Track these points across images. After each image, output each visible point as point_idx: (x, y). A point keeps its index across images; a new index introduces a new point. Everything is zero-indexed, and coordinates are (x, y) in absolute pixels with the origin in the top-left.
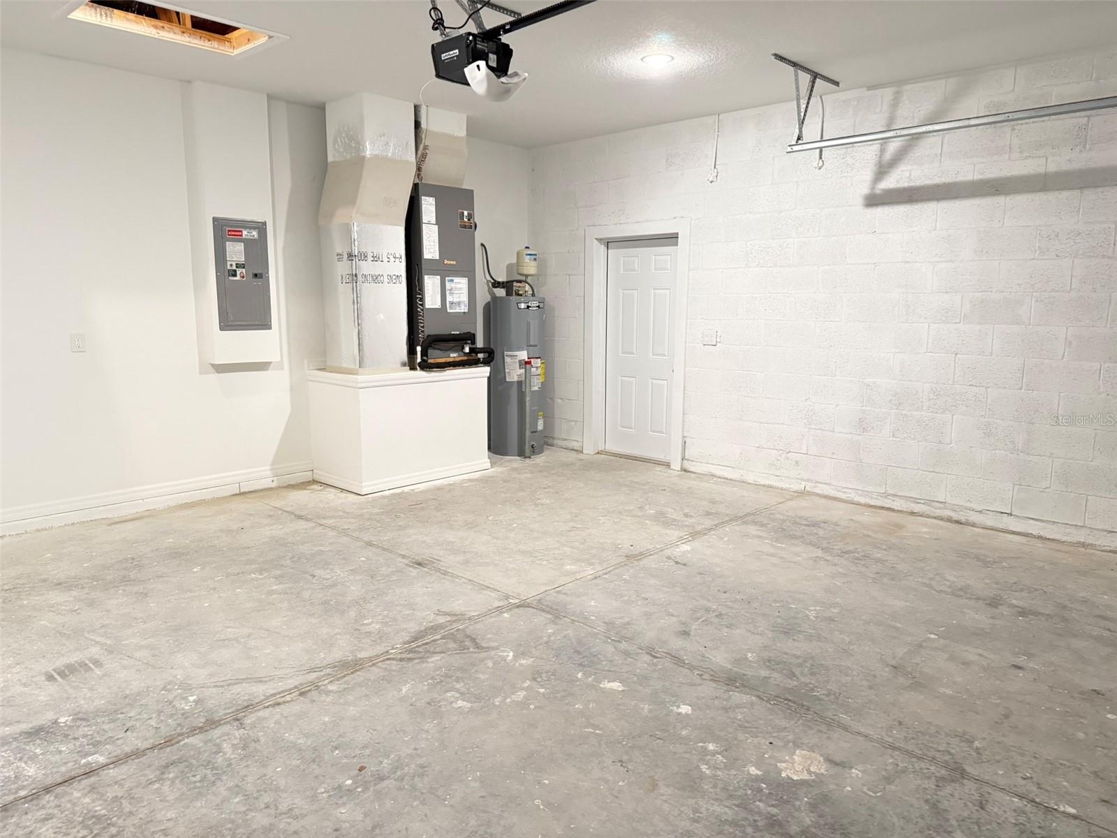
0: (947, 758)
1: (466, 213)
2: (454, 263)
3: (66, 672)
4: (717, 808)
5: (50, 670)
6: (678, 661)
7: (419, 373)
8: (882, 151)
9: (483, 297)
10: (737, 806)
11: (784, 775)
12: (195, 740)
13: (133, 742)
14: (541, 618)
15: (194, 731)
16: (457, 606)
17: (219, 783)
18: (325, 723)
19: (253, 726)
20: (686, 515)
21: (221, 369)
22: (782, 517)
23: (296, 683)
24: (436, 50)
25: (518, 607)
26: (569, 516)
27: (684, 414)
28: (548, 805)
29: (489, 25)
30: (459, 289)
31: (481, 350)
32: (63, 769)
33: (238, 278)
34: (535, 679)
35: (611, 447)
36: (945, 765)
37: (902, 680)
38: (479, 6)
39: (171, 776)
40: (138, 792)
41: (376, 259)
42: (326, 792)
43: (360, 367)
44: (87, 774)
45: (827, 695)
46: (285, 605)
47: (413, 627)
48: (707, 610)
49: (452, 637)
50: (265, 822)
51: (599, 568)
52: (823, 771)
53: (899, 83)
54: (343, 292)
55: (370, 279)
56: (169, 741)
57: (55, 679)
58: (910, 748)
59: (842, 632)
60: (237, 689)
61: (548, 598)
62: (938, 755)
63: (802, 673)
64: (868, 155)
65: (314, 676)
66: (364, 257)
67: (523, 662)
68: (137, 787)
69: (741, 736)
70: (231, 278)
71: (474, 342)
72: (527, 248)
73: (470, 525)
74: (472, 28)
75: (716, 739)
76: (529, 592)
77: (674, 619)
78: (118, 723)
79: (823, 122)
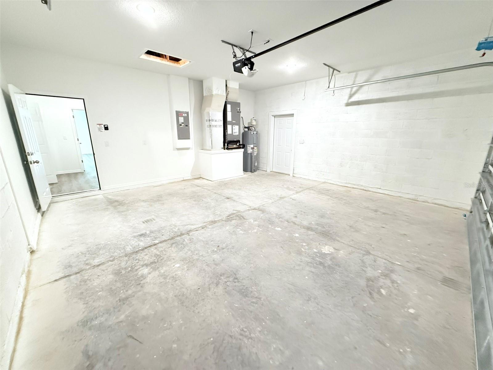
0: (365, 249)
1: (238, 109)
2: (235, 122)
3: (147, 221)
4: (307, 259)
5: (143, 221)
6: (295, 223)
7: (226, 150)
8: (351, 91)
9: (242, 131)
10: (312, 259)
11: (323, 252)
12: (178, 238)
13: (164, 238)
14: (259, 212)
15: (178, 236)
16: (238, 208)
17: (185, 248)
18: (209, 235)
19: (192, 235)
20: (295, 188)
21: (178, 149)
22: (319, 188)
23: (201, 226)
24: (234, 64)
25: (253, 209)
26: (265, 188)
27: (294, 162)
28: (265, 257)
29: (248, 57)
30: (236, 128)
31: (242, 145)
32: (149, 244)
33: (182, 126)
34: (259, 227)
35: (274, 170)
36: (365, 251)
37: (352, 230)
38: (245, 51)
39: (174, 246)
40: (166, 250)
41: (216, 121)
42: (211, 251)
43: (212, 149)
44: (155, 245)
45: (333, 233)
46: (196, 207)
47: (228, 213)
48: (302, 211)
49: (237, 216)
50: (197, 257)
51: (273, 200)
52: (333, 251)
53: (357, 71)
54: (207, 129)
55: (214, 126)
56: (172, 238)
57: (144, 223)
58: (355, 246)
59: (336, 217)
60: (187, 227)
61: (261, 207)
62: (363, 248)
63: (326, 227)
64: (347, 92)
65: (205, 224)
66: (213, 120)
67: (256, 222)
68: (166, 248)
69: (311, 242)
70: (181, 126)
71: (240, 143)
72: (253, 118)
73: (240, 189)
74: (243, 57)
75: (305, 243)
76: (256, 206)
77: (293, 213)
78: (160, 233)
79: (335, 83)
